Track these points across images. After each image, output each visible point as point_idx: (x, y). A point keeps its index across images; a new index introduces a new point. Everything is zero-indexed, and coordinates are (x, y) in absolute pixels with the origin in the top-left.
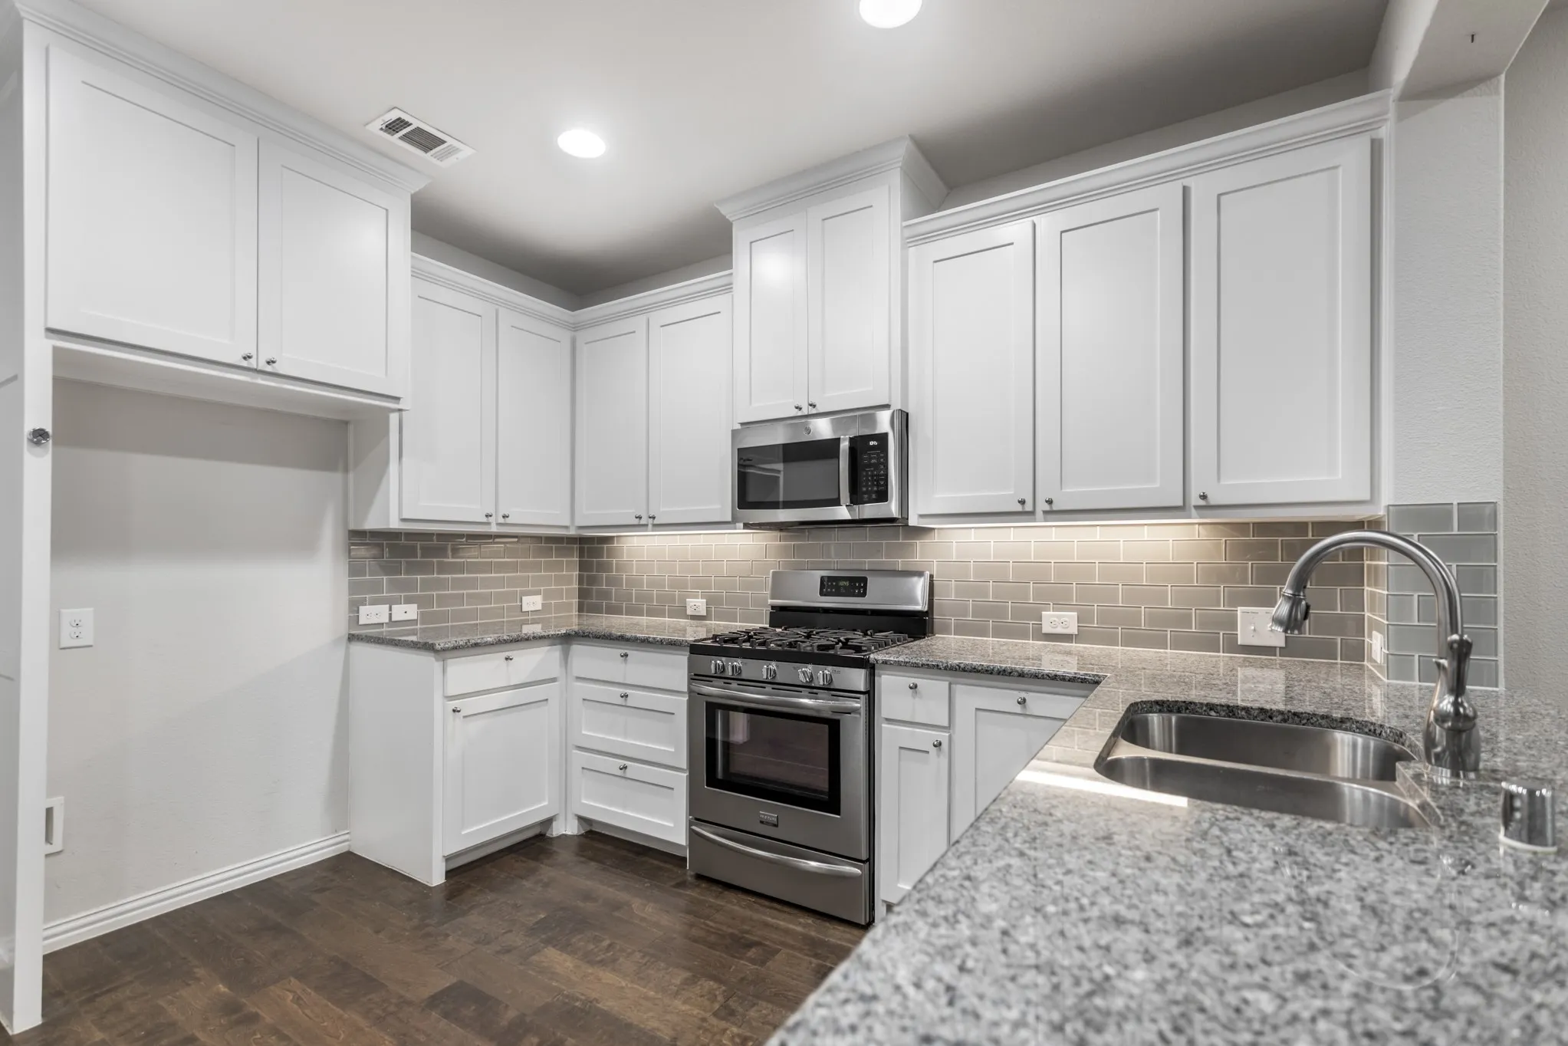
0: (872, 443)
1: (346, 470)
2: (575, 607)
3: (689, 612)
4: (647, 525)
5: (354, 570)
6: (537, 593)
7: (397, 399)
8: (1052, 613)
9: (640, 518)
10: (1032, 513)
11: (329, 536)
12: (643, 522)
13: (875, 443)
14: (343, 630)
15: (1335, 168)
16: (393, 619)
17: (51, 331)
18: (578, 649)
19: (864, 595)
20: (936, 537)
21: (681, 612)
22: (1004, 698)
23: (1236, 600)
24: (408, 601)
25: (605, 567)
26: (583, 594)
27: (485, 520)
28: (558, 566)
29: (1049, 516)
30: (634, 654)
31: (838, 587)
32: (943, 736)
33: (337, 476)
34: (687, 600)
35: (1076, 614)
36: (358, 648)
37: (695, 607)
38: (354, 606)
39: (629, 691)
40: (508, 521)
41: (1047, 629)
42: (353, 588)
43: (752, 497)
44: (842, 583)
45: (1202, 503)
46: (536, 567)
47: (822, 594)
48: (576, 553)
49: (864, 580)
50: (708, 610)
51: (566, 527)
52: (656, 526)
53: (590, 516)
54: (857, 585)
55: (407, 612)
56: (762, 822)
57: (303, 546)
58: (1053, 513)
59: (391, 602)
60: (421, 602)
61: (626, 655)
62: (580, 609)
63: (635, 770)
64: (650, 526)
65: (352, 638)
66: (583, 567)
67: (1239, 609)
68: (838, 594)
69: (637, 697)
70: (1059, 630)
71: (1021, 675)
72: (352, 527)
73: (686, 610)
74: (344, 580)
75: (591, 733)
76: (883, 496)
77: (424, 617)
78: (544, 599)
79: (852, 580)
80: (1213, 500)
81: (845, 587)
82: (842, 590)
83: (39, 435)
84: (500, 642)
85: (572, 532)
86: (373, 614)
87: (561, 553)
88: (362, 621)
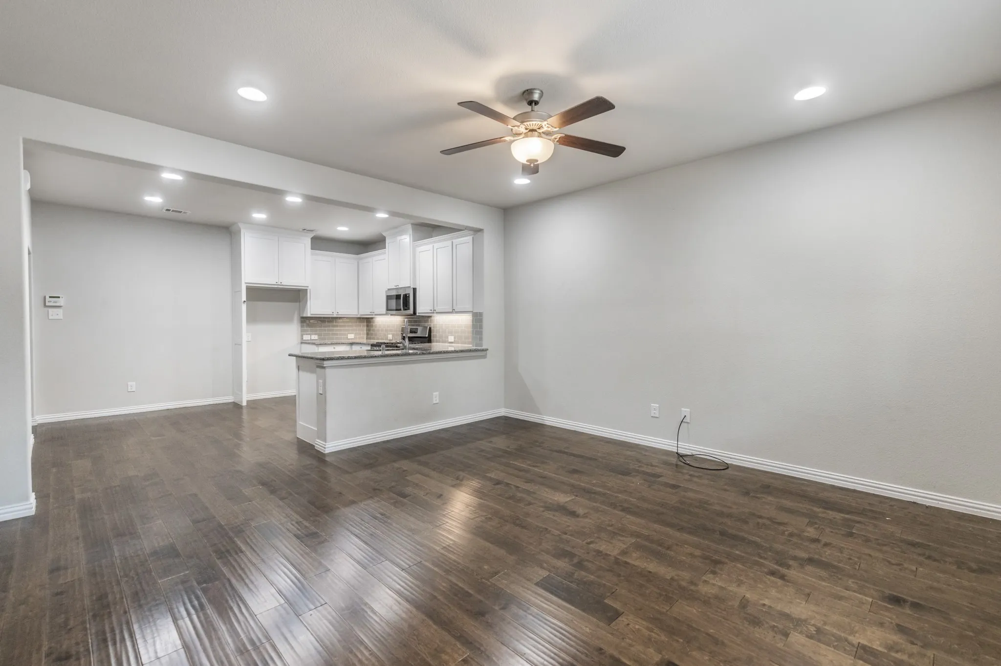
0: (407, 296)
1: (300, 302)
2: (365, 338)
3: (389, 339)
5: (302, 326)
6: (353, 333)
7: (308, 287)
8: (450, 337)
9: (372, 312)
10: (434, 313)
11: (296, 318)
12: (374, 314)
14: (300, 342)
15: (469, 242)
16: (312, 340)
17: (246, 283)
19: (417, 333)
20: (432, 318)
24: (315, 334)
25: (372, 326)
26: (367, 334)
27: (332, 314)
28: (359, 326)
33: (298, 304)
34: (388, 335)
35: (453, 337)
36: (303, 345)
37: (390, 337)
38: (302, 336)
40: (339, 314)
41: (449, 341)
42: (302, 331)
43: (389, 308)
46: (352, 326)
47: (410, 333)
48: (366, 322)
49: (418, 329)
50: (392, 338)
52: (377, 315)
53: (365, 312)
55: (315, 338)
57: (289, 320)
58: (437, 313)
59: (311, 335)
60: (319, 335)
62: (367, 339)
65: (302, 343)
66: (367, 326)
70: (451, 341)
72: (301, 316)
74: (299, 329)
77: (320, 339)
78: (355, 335)
79: (415, 329)
82: (413, 332)
83: (245, 301)
84: (332, 344)
85: (359, 316)
86: (307, 338)
87: (360, 322)
88: (304, 339)
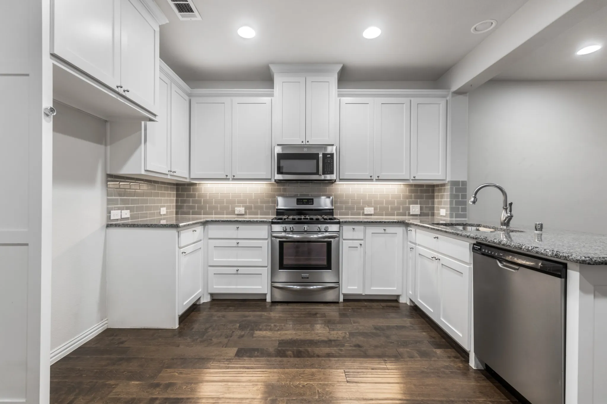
0: (328, 156)
1: (106, 145)
2: (175, 213)
3: (236, 213)
4: (229, 179)
5: (108, 193)
7: (155, 115)
8: (367, 208)
9: (227, 176)
10: (372, 180)
11: (100, 176)
12: (228, 177)
13: (330, 156)
14: (105, 223)
15: (440, 104)
16: (122, 217)
17: (53, 56)
18: (210, 227)
19: (313, 204)
21: (233, 212)
22: (379, 229)
23: (410, 203)
24: (127, 209)
26: (178, 207)
28: (169, 196)
29: (377, 181)
30: (241, 227)
31: (303, 202)
32: (362, 242)
33: (102, 147)
34: (236, 208)
35: (373, 208)
36: (113, 231)
37: (240, 211)
38: (109, 211)
39: (238, 241)
40: (174, 174)
41: (365, 213)
42: (109, 202)
44: (304, 201)
45: (414, 178)
46: (163, 195)
47: (297, 204)
48: (176, 189)
49: (312, 199)
50: (245, 212)
51: (186, 178)
52: (234, 179)
54: (310, 201)
55: (126, 214)
56: (302, 278)
57: (90, 181)
58: (378, 180)
59: (121, 209)
60: (131, 209)
61: (238, 228)
62: (177, 213)
63: (242, 270)
64: (231, 179)
65: (108, 226)
66: (178, 196)
67: (411, 206)
68: (303, 204)
69: (242, 243)
70: (369, 213)
71: (385, 222)
72: (108, 173)
73: (235, 212)
74: (105, 198)
75: (217, 259)
76: (332, 173)
77: (132, 217)
78: (166, 209)
79: (308, 199)
80: (416, 178)
81: (306, 202)
82: (305, 203)
83: (51, 111)
84: (193, 224)
85: (187, 181)
86: (116, 215)
87: (166, 189)
88: (112, 218)
